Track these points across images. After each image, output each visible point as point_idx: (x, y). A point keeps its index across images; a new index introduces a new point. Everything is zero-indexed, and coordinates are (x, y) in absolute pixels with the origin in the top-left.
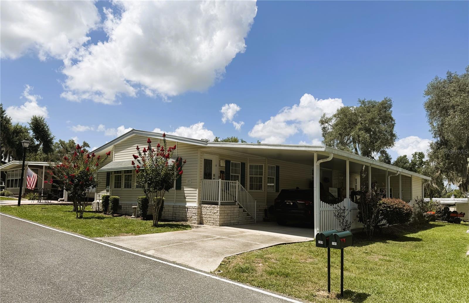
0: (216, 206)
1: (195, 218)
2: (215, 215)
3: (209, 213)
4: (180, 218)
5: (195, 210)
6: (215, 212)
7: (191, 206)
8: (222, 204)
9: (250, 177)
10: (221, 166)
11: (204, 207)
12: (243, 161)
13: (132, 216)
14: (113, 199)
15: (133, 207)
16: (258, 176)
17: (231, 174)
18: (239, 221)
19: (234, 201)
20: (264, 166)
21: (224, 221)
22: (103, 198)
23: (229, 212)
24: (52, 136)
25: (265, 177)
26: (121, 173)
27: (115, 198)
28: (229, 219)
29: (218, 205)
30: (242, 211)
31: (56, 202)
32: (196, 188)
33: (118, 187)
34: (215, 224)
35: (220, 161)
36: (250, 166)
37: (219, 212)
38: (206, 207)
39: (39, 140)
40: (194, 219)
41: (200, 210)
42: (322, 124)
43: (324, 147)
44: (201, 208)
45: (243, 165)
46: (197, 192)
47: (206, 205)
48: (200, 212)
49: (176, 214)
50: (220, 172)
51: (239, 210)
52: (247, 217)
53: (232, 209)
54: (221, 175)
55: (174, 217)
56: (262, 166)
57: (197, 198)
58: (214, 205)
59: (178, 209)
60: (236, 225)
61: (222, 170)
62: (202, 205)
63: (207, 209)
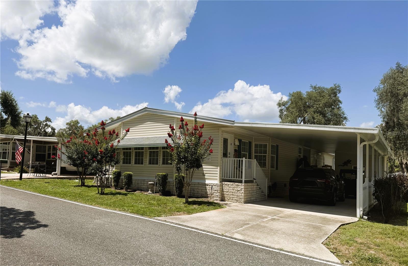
0: (240, 184)
1: (217, 194)
2: (238, 192)
3: (232, 191)
4: (199, 194)
5: (217, 187)
6: (239, 189)
7: (212, 183)
8: (246, 182)
9: (255, 155)
10: (236, 144)
11: (226, 184)
12: (250, 140)
13: (148, 191)
14: (128, 175)
15: (149, 183)
16: (263, 154)
17: (242, 152)
18: (257, 198)
19: (253, 179)
20: (268, 145)
21: (247, 198)
22: (114, 174)
23: (250, 189)
24: (19, 111)
25: (269, 156)
26: (131, 150)
27: (129, 174)
28: (250, 197)
29: (242, 183)
30: (259, 188)
31: (50, 176)
32: (217, 166)
33: (127, 163)
34: (239, 201)
35: (234, 140)
36: (255, 145)
37: (243, 190)
38: (228, 185)
39: (8, 114)
40: (216, 196)
41: (221, 187)
42: (280, 106)
43: (377, 130)
44: (223, 185)
45: (250, 143)
46: (218, 170)
47: (228, 183)
48: (221, 189)
49: (194, 191)
50: (235, 151)
51: (256, 188)
52: (262, 194)
53: (252, 187)
54: (235, 153)
55: (192, 194)
56: (267, 144)
57: (218, 175)
58: (238, 183)
59: (196, 185)
60: (255, 202)
61: (236, 149)
62: (223, 182)
63: (229, 187)
